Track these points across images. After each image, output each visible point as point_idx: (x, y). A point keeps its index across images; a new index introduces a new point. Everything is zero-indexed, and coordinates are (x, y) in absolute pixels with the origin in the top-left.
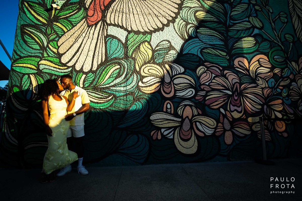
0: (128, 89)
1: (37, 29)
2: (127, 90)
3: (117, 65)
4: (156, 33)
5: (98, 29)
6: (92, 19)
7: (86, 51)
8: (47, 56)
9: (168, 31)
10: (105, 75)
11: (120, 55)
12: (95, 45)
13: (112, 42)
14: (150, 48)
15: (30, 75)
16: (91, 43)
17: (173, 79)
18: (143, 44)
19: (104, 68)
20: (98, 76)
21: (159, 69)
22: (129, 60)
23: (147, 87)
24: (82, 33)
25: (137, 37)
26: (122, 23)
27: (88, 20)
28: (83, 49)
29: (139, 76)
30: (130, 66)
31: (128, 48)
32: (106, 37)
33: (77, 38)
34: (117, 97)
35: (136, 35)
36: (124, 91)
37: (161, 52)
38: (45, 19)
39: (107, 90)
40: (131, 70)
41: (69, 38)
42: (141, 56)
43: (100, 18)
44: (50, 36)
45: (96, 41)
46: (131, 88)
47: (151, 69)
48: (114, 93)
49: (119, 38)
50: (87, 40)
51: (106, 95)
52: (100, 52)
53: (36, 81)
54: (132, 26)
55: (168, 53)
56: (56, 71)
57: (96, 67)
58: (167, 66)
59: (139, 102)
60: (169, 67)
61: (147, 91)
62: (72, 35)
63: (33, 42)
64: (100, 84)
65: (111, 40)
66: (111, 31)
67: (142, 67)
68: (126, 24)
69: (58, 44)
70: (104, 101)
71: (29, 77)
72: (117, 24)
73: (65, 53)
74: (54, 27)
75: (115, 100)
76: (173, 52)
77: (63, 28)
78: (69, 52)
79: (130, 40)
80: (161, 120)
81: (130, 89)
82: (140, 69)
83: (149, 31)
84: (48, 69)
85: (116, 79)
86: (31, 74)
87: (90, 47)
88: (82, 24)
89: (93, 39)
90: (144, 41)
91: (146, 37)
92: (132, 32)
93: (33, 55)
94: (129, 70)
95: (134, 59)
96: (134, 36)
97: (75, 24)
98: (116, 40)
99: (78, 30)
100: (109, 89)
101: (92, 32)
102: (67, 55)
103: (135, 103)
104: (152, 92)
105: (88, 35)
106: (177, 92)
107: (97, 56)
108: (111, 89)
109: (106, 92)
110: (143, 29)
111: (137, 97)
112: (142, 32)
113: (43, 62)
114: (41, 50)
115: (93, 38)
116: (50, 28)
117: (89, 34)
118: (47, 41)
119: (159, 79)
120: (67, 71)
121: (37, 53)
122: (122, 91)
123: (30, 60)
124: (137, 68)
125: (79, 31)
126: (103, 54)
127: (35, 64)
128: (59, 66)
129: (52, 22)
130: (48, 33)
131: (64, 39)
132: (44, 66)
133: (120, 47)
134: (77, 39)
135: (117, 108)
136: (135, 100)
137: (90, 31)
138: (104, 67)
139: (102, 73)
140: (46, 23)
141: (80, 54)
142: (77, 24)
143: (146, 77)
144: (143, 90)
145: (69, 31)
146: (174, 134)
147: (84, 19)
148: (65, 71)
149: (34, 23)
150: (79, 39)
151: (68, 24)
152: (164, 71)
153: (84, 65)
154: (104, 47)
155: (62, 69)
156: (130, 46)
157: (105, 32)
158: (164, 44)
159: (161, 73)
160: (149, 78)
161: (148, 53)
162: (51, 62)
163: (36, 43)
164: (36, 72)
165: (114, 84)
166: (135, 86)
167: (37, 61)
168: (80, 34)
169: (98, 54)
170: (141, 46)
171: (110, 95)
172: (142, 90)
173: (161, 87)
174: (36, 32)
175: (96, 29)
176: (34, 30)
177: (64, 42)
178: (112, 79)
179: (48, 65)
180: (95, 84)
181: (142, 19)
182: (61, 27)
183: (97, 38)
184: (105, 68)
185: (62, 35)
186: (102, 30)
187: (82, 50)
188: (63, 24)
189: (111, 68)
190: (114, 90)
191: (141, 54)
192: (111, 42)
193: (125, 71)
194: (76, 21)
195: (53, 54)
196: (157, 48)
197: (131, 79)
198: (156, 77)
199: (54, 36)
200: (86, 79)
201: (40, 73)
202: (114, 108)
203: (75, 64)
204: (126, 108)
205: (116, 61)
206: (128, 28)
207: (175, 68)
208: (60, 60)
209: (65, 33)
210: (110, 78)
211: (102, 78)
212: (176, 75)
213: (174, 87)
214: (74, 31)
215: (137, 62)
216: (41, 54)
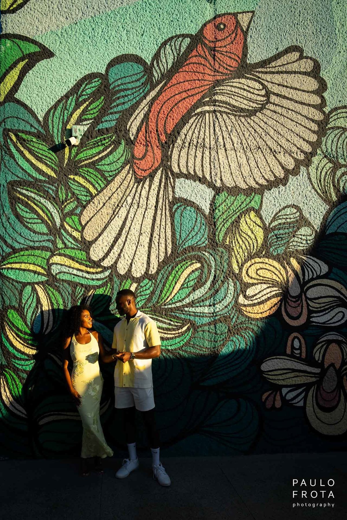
0: (218, 310)
1: (38, 191)
2: (216, 313)
3: (196, 262)
4: (272, 190)
5: (155, 185)
6: (143, 164)
7: (136, 234)
8: (63, 246)
9: (296, 185)
10: (174, 283)
11: (200, 240)
12: (152, 221)
13: (184, 214)
14: (259, 224)
15: (36, 286)
16: (144, 217)
17: (305, 288)
18: (245, 215)
19: (170, 268)
20: (161, 286)
21: (278, 268)
22: (218, 250)
23: (254, 305)
24: (125, 197)
25: (234, 200)
26: (203, 171)
27: (135, 167)
28: (129, 231)
29: (238, 284)
30: (221, 262)
31: (215, 226)
32: (172, 204)
33: (116, 208)
34: (198, 327)
35: (232, 197)
36: (209, 315)
37: (281, 231)
38: (52, 169)
39: (178, 313)
40: (223, 271)
41: (101, 208)
42: (243, 241)
43: (159, 162)
44: (66, 204)
45: (154, 212)
46: (223, 309)
47: (261, 269)
48: (192, 318)
49: (198, 203)
50: (135, 211)
51: (176, 324)
52: (163, 235)
53: (47, 297)
54: (223, 178)
55: (295, 232)
56: (82, 277)
57: (156, 267)
58: (294, 262)
59: (239, 337)
60: (299, 263)
61: (255, 313)
62: (106, 202)
63: (34, 219)
64: (165, 301)
65: (182, 209)
66: (182, 189)
67: (245, 266)
68: (211, 173)
69: (82, 221)
70: (173, 334)
71: (34, 290)
72: (193, 174)
73: (96, 239)
74: (71, 185)
75: (193, 333)
76: (304, 231)
77: (88, 187)
78: (104, 237)
79: (220, 208)
80: (281, 371)
81: (221, 310)
82: (240, 269)
83: (257, 186)
84: (68, 273)
85: (194, 290)
86: (38, 283)
87: (141, 225)
88: (125, 176)
89: (148, 209)
90: (247, 210)
91: (251, 201)
92: (223, 191)
93: (37, 244)
94: (218, 272)
95: (229, 249)
96: (227, 198)
97: (110, 176)
98: (193, 210)
99: (117, 190)
100: (182, 311)
101: (144, 193)
102: (99, 245)
103: (231, 338)
104: (264, 315)
105: (138, 200)
106: (312, 315)
107: (157, 244)
108: (186, 311)
109: (178, 317)
110: (246, 183)
111: (235, 327)
112: (244, 190)
113: (56, 259)
114: (50, 235)
115: (148, 207)
116: (63, 187)
117: (139, 198)
118: (60, 216)
119: (277, 289)
120: (102, 277)
121: (44, 241)
122: (207, 315)
123: (33, 255)
124: (234, 268)
125: (120, 193)
126: (168, 241)
127: (43, 263)
128: (87, 266)
129: (65, 175)
130: (61, 198)
131: (92, 211)
132: (59, 267)
133: (201, 223)
134: (117, 210)
135: (197, 349)
136: (231, 333)
137: (141, 192)
138: (171, 266)
139: (167, 278)
140: (55, 176)
141: (124, 240)
142: (114, 178)
143: (253, 284)
144: (246, 311)
145: (100, 192)
146: (305, 398)
147: (127, 164)
148: (99, 276)
149: (32, 177)
150: (119, 209)
151: (97, 177)
152: (287, 272)
153: (133, 265)
154: (170, 224)
155: (93, 273)
156: (221, 220)
157: (169, 191)
158: (287, 215)
159: (283, 277)
160: (259, 287)
161: (255, 234)
162: (72, 258)
163: (39, 221)
164: (46, 279)
165: (191, 300)
166: (230, 305)
167: (45, 256)
168: (122, 199)
169: (159, 240)
170: (242, 221)
171: (184, 322)
172: (244, 312)
173: (281, 305)
174: (37, 198)
175: (153, 187)
176: (33, 192)
177: (93, 217)
178: (187, 291)
179: (66, 264)
180: (156, 302)
181: (243, 161)
182: (84, 184)
183: (155, 207)
184: (173, 269)
185: (89, 202)
186: (165, 188)
187: (128, 234)
188: (87, 177)
189: (185, 269)
190: (192, 312)
191: (243, 238)
192: (182, 213)
193: (210, 273)
194: (111, 171)
195: (73, 242)
196: (273, 224)
197: (223, 289)
198: (272, 284)
199: (72, 206)
200: (139, 291)
201: (54, 281)
202: (192, 349)
203: (116, 263)
204: (214, 348)
205: (194, 253)
206: (216, 181)
207: (310, 264)
208: (88, 254)
209: (92, 197)
210: (183, 290)
211: (168, 290)
212: (313, 279)
213: (308, 305)
214: (111, 192)
215: (235, 254)
216: (51, 244)
